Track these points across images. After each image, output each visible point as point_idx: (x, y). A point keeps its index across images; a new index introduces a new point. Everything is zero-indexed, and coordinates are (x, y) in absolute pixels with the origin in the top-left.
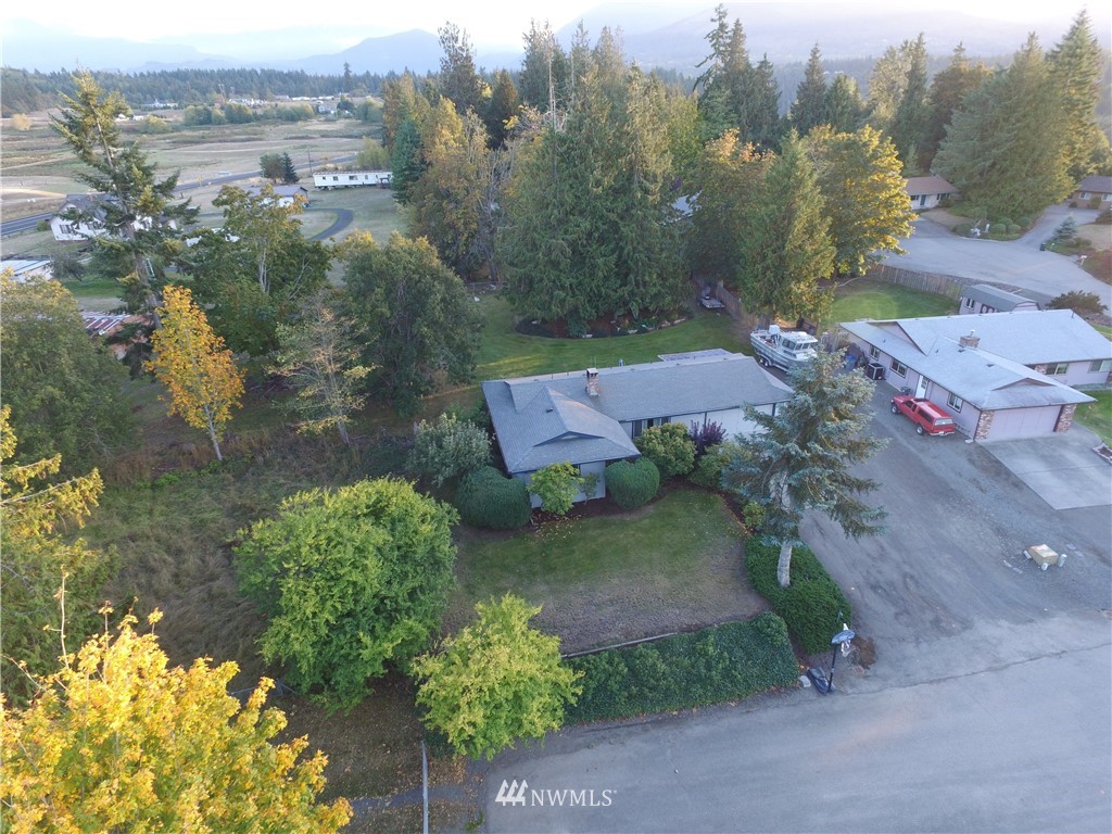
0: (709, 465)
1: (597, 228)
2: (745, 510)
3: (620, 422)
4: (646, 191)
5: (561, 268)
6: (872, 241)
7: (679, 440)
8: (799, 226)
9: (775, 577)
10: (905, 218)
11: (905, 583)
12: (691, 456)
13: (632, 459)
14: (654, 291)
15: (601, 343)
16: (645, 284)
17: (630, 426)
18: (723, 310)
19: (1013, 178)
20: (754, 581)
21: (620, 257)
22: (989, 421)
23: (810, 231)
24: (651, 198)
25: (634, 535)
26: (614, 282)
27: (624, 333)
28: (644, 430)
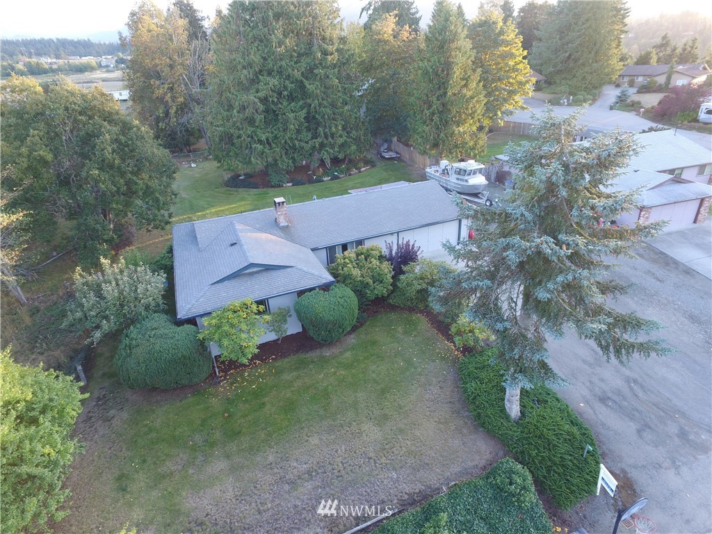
0: (409, 285)
1: (285, 88)
2: (453, 329)
3: (313, 250)
4: (325, 53)
5: (257, 124)
6: (505, 100)
7: (375, 262)
8: (457, 73)
9: (503, 410)
10: (527, 82)
11: (631, 389)
12: (389, 276)
13: (326, 287)
14: (341, 141)
15: (300, 189)
16: (333, 136)
17: (323, 253)
18: (399, 159)
19: (583, 65)
20: (479, 415)
21: (308, 113)
22: (647, 218)
23: (466, 79)
24: (329, 58)
25: (335, 373)
26: (306, 135)
27: (319, 181)
28: (339, 254)
